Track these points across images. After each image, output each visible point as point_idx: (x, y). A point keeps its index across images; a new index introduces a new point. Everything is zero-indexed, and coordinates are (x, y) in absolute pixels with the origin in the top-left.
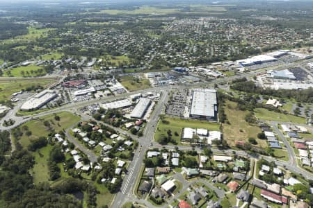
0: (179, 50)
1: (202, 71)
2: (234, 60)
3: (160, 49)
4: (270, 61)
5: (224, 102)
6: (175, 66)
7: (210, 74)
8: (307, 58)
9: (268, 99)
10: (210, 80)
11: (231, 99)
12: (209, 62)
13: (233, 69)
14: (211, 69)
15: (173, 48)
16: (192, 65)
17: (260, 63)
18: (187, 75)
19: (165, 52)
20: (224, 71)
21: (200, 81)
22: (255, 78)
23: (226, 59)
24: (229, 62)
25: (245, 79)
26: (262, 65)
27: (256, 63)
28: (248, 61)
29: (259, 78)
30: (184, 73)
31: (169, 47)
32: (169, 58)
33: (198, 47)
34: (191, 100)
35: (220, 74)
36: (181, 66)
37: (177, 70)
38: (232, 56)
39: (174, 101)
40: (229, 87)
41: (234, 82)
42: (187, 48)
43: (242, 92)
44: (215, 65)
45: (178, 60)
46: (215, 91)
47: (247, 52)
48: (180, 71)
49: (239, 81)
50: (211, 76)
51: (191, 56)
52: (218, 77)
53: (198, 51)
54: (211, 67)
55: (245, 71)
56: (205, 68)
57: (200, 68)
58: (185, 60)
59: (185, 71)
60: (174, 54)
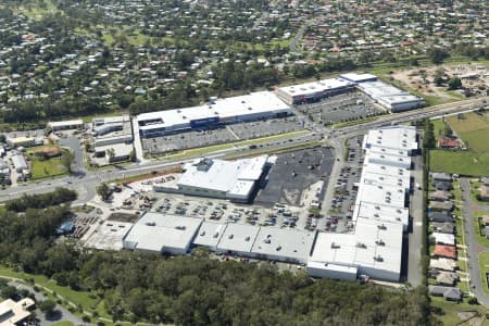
4: (263, 117)
8: (398, 109)
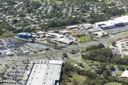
0: (29, 11)
1: (53, 37)
2: (93, 22)
3: (7, 10)
5: (71, 77)
6: (20, 31)
7: (61, 40)
9: (124, 70)
10: (60, 48)
11: (80, 73)
12: (63, 25)
13: (90, 33)
14: (64, 34)
15: (23, 9)
16: (42, 30)
17: (121, 25)
18: (33, 42)
19: (12, 13)
20: (79, 36)
21: (47, 50)
22: (114, 44)
23: (84, 21)
24: (87, 25)
25: (102, 46)
26: (124, 28)
27: (117, 26)
28: (109, 23)
29: (119, 44)
30: (30, 40)
31: (19, 7)
32: (15, 21)
33: (55, 7)
34: (29, 75)
35: (74, 39)
36: (28, 31)
37: (21, 36)
38: (92, 17)
39: (5, 79)
40: (80, 57)
41: (88, 50)
42: (40, 8)
43: (95, 63)
44: (70, 29)
45: (26, 23)
46: (61, 62)
47: (110, 12)
48: (25, 37)
49: (94, 48)
50: (61, 42)
51: (43, 18)
52: (71, 44)
53: (53, 11)
54: (65, 31)
55: (104, 36)
56: (57, 32)
57: (51, 33)
58: (35, 23)
59: (31, 37)
60: (22, 16)
